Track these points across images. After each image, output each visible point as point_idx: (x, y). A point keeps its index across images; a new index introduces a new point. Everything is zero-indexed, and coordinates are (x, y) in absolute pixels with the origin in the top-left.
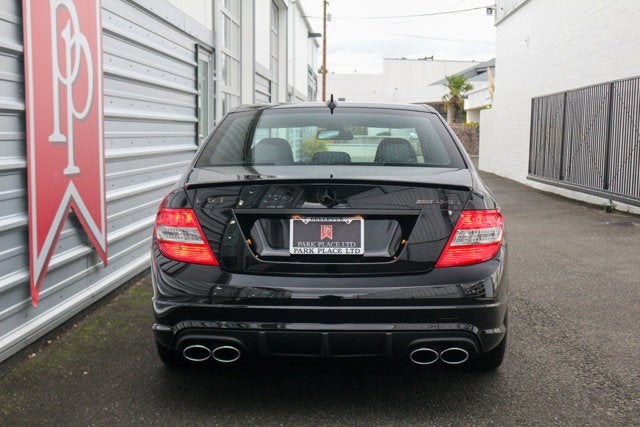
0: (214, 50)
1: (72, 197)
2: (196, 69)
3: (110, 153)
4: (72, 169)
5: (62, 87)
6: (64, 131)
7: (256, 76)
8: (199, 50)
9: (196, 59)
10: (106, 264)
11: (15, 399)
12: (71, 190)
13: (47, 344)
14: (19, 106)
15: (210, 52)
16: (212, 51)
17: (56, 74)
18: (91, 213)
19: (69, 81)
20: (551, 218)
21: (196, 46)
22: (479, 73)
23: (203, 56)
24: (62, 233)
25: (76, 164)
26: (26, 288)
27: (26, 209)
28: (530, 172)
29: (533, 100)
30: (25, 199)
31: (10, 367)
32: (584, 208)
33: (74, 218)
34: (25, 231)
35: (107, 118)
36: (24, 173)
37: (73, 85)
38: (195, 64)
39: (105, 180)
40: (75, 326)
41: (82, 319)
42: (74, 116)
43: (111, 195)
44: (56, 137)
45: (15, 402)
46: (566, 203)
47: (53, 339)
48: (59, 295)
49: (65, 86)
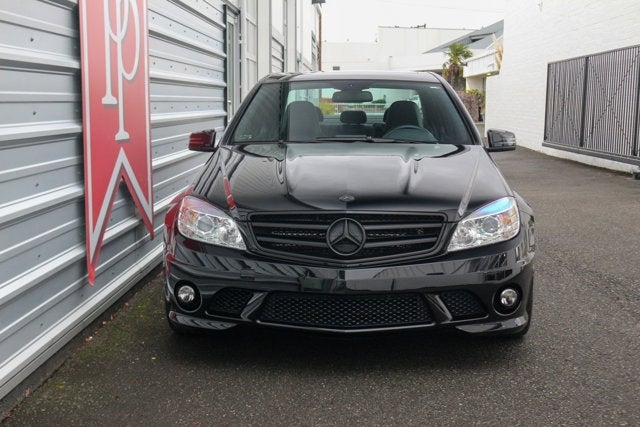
0: (239, 12)
1: (122, 165)
2: (225, 31)
3: (156, 117)
4: (122, 135)
5: (113, 44)
6: (115, 93)
7: (273, 42)
8: (228, 12)
9: (225, 21)
10: (152, 237)
11: (84, 390)
12: (122, 158)
13: (101, 326)
14: (74, 64)
15: (236, 14)
16: (238, 13)
17: (108, 30)
18: (139, 181)
19: (119, 39)
20: (579, 185)
21: (225, 7)
22: (474, 41)
23: (230, 19)
24: (115, 203)
25: (126, 130)
26: (82, 264)
27: (81, 178)
28: (545, 139)
29: (549, 65)
30: (81, 167)
31: (69, 352)
32: (610, 175)
33: (124, 188)
34: (81, 202)
35: (153, 80)
36: (80, 138)
37: (123, 42)
38: (224, 26)
39: (151, 147)
40: (127, 304)
41: (132, 297)
42: (123, 77)
43: (157, 162)
44: (108, 99)
45: (85, 393)
46: (588, 170)
47: (108, 320)
48: (111, 271)
49: (116, 44)
